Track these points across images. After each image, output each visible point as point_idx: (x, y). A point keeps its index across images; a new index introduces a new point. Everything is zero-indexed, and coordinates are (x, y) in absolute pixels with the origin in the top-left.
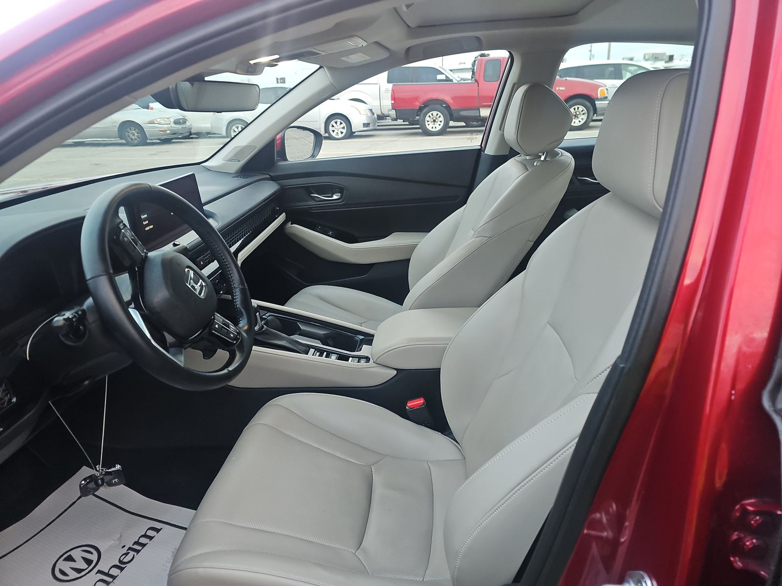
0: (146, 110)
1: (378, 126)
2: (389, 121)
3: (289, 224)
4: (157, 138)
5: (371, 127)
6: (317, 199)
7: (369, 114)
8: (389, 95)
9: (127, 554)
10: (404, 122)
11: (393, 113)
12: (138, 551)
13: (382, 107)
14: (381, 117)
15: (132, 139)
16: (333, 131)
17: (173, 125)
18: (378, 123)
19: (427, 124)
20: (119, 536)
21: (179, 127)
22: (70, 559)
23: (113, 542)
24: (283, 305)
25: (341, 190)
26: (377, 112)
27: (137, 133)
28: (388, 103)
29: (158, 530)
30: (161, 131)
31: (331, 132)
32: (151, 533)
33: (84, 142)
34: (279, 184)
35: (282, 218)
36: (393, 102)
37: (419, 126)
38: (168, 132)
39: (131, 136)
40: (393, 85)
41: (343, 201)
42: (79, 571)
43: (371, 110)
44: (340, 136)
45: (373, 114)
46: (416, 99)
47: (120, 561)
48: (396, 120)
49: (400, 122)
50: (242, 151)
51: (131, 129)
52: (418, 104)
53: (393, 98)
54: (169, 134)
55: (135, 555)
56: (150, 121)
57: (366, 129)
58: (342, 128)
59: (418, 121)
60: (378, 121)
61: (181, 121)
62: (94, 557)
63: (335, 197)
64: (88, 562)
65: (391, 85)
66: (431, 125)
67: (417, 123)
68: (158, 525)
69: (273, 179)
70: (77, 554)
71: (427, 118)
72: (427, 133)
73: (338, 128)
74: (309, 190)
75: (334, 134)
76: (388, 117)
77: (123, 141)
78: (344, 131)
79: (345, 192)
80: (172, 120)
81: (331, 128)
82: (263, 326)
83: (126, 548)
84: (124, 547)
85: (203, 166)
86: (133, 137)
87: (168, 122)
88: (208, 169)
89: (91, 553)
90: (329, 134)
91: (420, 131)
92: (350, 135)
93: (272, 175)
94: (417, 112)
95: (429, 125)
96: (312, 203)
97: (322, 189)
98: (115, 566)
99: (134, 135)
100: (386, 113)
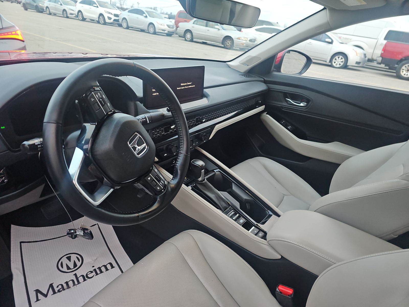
0: (239, 32)
1: (366, 65)
2: (375, 64)
3: (265, 114)
4: (239, 47)
5: (361, 65)
6: (289, 103)
7: (363, 56)
8: (382, 47)
9: (92, 272)
10: (385, 66)
11: (380, 59)
12: (97, 274)
13: (374, 54)
14: (370, 60)
15: (227, 45)
16: (335, 62)
17: (248, 42)
18: (367, 63)
19: (401, 71)
20: (95, 258)
21: (251, 43)
22: (69, 258)
23: (91, 260)
24: (230, 167)
25: (308, 101)
26: (369, 56)
27: (231, 43)
28: (379, 52)
29: (112, 267)
30: (241, 44)
31: (333, 63)
32: (109, 267)
33: (207, 42)
34: (267, 86)
35: (262, 108)
36: (383, 52)
37: (395, 71)
38: (245, 45)
39: (227, 43)
40: (388, 42)
41: (307, 109)
42: (68, 268)
43: (365, 55)
44: (338, 66)
45: (365, 57)
46: (400, 53)
47: (87, 275)
48: (380, 64)
49: (383, 66)
50: (252, 59)
51: (228, 40)
52: (400, 57)
53: (384, 50)
54: (244, 46)
55: (94, 276)
56: (238, 38)
57: (357, 65)
58: (341, 62)
59: (396, 68)
60: (367, 62)
61: (253, 40)
62: (79, 264)
63: (302, 105)
64: (75, 265)
65: (386, 41)
66: (404, 72)
67: (395, 69)
68: (114, 264)
69: (265, 82)
70: (74, 257)
71: (404, 67)
72: (399, 77)
73: (339, 61)
74: (286, 95)
75: (334, 64)
76: (376, 61)
77: (223, 46)
78: (342, 64)
79: (310, 103)
80: (249, 39)
81: (334, 60)
82: (204, 179)
83: (94, 268)
84: (93, 267)
85: (226, 64)
86: (228, 45)
87: (246, 40)
88: (229, 66)
89: (79, 261)
90: (332, 63)
91: (395, 74)
92: (345, 67)
93: (265, 79)
94: (398, 62)
95: (403, 72)
96: (285, 104)
97: (295, 97)
98: (83, 276)
99: (228, 43)
100: (375, 58)
